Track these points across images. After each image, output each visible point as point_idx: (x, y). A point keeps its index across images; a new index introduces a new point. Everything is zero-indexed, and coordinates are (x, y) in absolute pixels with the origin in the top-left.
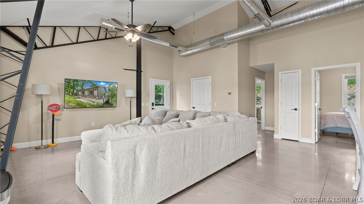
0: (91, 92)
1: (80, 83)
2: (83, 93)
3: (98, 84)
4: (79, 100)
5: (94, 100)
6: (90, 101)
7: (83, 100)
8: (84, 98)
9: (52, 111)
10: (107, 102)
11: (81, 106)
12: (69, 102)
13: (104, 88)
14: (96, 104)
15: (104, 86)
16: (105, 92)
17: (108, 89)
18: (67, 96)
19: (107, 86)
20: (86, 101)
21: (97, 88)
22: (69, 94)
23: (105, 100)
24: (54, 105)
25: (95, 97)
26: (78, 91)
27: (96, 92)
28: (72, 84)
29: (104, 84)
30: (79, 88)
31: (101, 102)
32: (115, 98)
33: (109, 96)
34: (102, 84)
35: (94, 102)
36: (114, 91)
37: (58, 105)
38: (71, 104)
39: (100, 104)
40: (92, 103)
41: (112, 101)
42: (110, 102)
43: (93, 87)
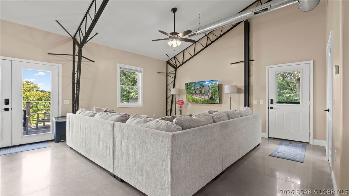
0: (200, 90)
1: (193, 85)
2: (196, 92)
3: (204, 84)
4: (194, 97)
5: (202, 97)
6: (200, 98)
7: (196, 97)
8: (196, 96)
9: (179, 104)
10: (211, 98)
11: (195, 102)
12: (189, 99)
13: (208, 86)
14: (204, 100)
15: (208, 85)
16: (209, 90)
17: (211, 87)
18: (187, 95)
19: (210, 84)
20: (198, 98)
21: (203, 87)
22: (188, 94)
23: (209, 97)
24: (180, 101)
25: (203, 94)
26: (193, 91)
27: (203, 90)
28: (189, 86)
29: (208, 83)
30: (193, 88)
31: (207, 98)
32: (217, 94)
33: (212, 93)
34: (207, 83)
35: (202, 98)
36: (216, 88)
37: (183, 101)
38: (190, 100)
39: (206, 100)
40: (201, 99)
41: (215, 97)
42: (213, 98)
43: (201, 86)
